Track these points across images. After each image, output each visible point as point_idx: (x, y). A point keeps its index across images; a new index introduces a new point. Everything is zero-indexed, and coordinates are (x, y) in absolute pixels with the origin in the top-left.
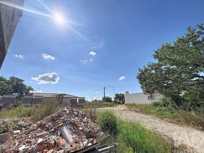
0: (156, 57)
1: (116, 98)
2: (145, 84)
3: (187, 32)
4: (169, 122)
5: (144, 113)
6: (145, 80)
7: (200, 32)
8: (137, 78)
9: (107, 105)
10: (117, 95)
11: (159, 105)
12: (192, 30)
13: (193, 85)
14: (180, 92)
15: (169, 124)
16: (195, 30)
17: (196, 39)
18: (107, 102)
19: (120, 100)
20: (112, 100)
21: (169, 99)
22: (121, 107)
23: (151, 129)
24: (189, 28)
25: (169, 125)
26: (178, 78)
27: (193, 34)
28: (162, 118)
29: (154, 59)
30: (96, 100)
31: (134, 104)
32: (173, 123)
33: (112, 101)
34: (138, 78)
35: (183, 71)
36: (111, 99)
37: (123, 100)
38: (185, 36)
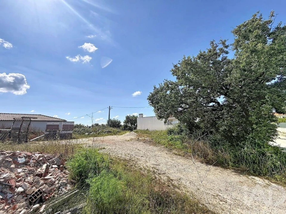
0: (174, 73)
1: (126, 122)
2: (158, 107)
3: (210, 47)
4: (176, 154)
5: (153, 144)
6: (158, 103)
7: (222, 49)
8: (148, 99)
9: (110, 132)
10: (128, 118)
11: (173, 132)
12: (215, 45)
13: (207, 112)
14: (195, 119)
15: (175, 157)
16: (217, 46)
17: (217, 58)
18: (111, 128)
19: (132, 124)
20: (121, 124)
21: (184, 126)
22: (128, 135)
23: (152, 166)
24: (212, 43)
25: (174, 159)
26: (194, 102)
27: (215, 50)
28: (170, 150)
29: (172, 75)
30: (97, 125)
31: (147, 129)
32: (180, 155)
33: (121, 126)
34: (150, 100)
35: (200, 95)
36: (119, 122)
37: (136, 124)
38: (207, 51)
